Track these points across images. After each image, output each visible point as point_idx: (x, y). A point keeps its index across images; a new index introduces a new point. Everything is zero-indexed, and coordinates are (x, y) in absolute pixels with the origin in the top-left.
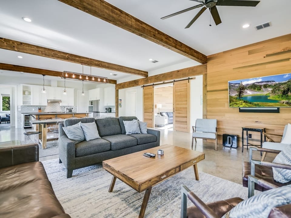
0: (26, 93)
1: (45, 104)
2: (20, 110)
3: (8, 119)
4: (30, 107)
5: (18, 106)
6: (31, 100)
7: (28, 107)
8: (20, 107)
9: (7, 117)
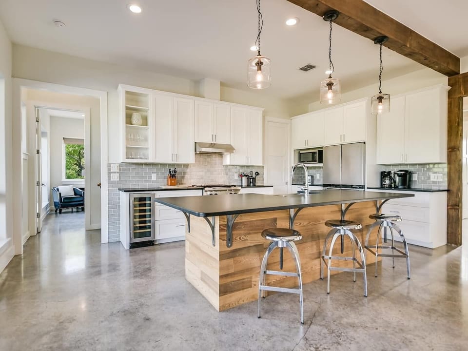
0: (136, 119)
1: (188, 157)
2: (115, 177)
3: (78, 199)
4: (144, 168)
5: (109, 166)
6: (150, 144)
7: (139, 168)
8: (115, 168)
9: (75, 194)
